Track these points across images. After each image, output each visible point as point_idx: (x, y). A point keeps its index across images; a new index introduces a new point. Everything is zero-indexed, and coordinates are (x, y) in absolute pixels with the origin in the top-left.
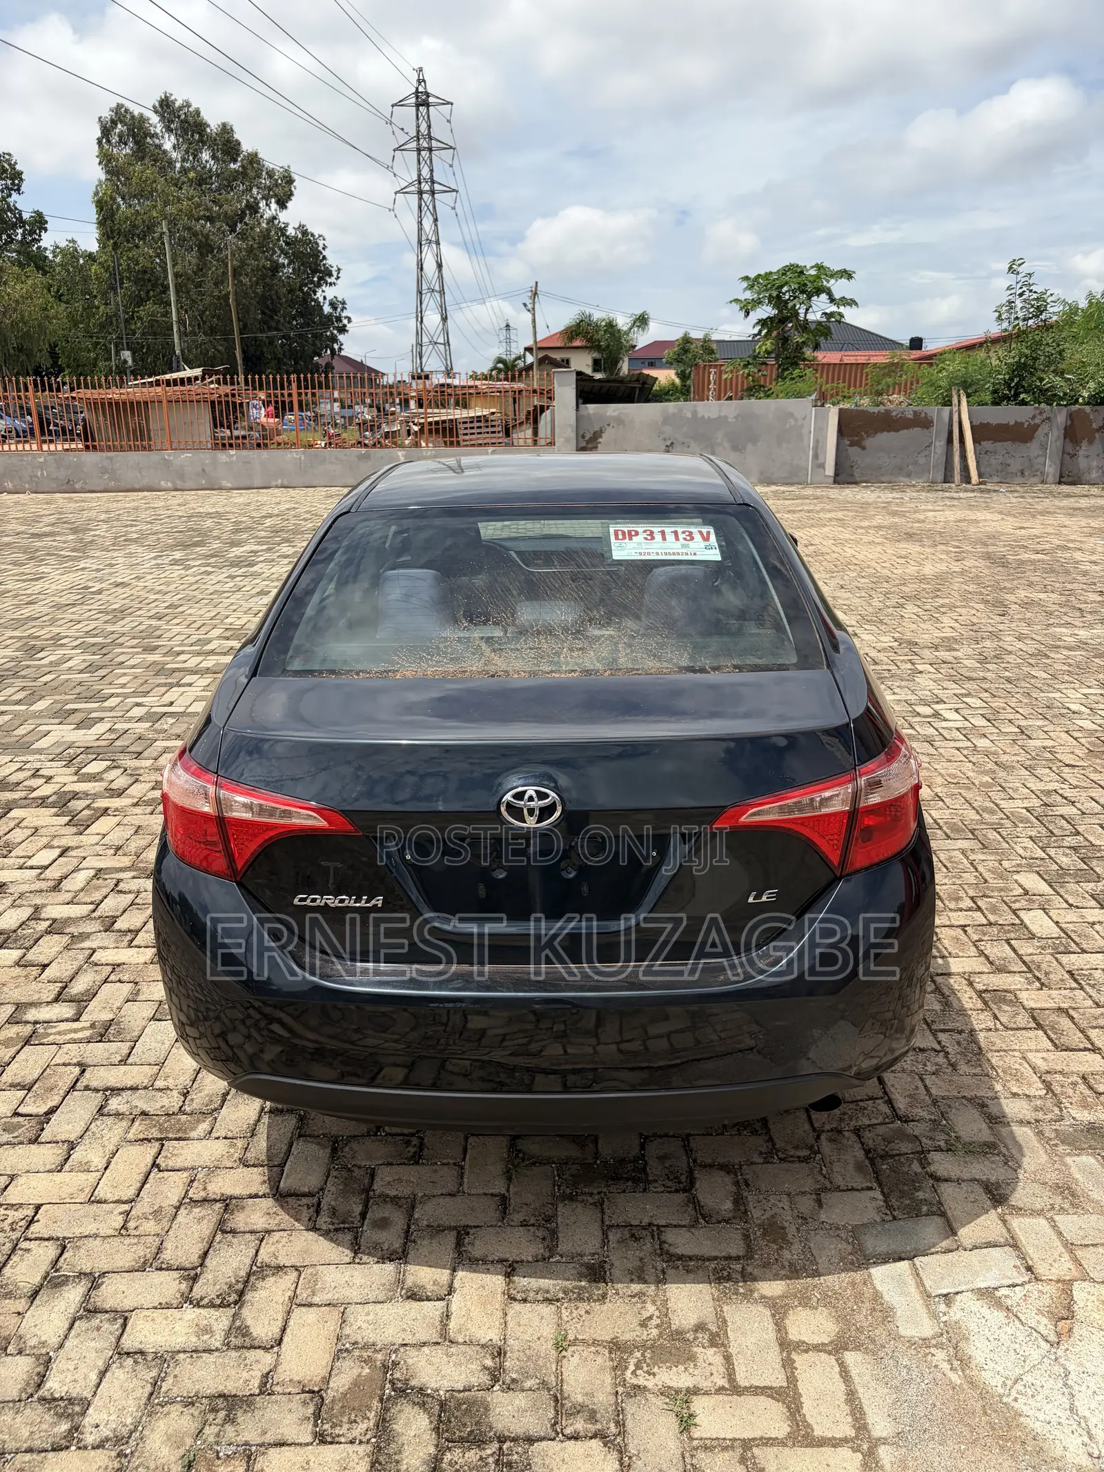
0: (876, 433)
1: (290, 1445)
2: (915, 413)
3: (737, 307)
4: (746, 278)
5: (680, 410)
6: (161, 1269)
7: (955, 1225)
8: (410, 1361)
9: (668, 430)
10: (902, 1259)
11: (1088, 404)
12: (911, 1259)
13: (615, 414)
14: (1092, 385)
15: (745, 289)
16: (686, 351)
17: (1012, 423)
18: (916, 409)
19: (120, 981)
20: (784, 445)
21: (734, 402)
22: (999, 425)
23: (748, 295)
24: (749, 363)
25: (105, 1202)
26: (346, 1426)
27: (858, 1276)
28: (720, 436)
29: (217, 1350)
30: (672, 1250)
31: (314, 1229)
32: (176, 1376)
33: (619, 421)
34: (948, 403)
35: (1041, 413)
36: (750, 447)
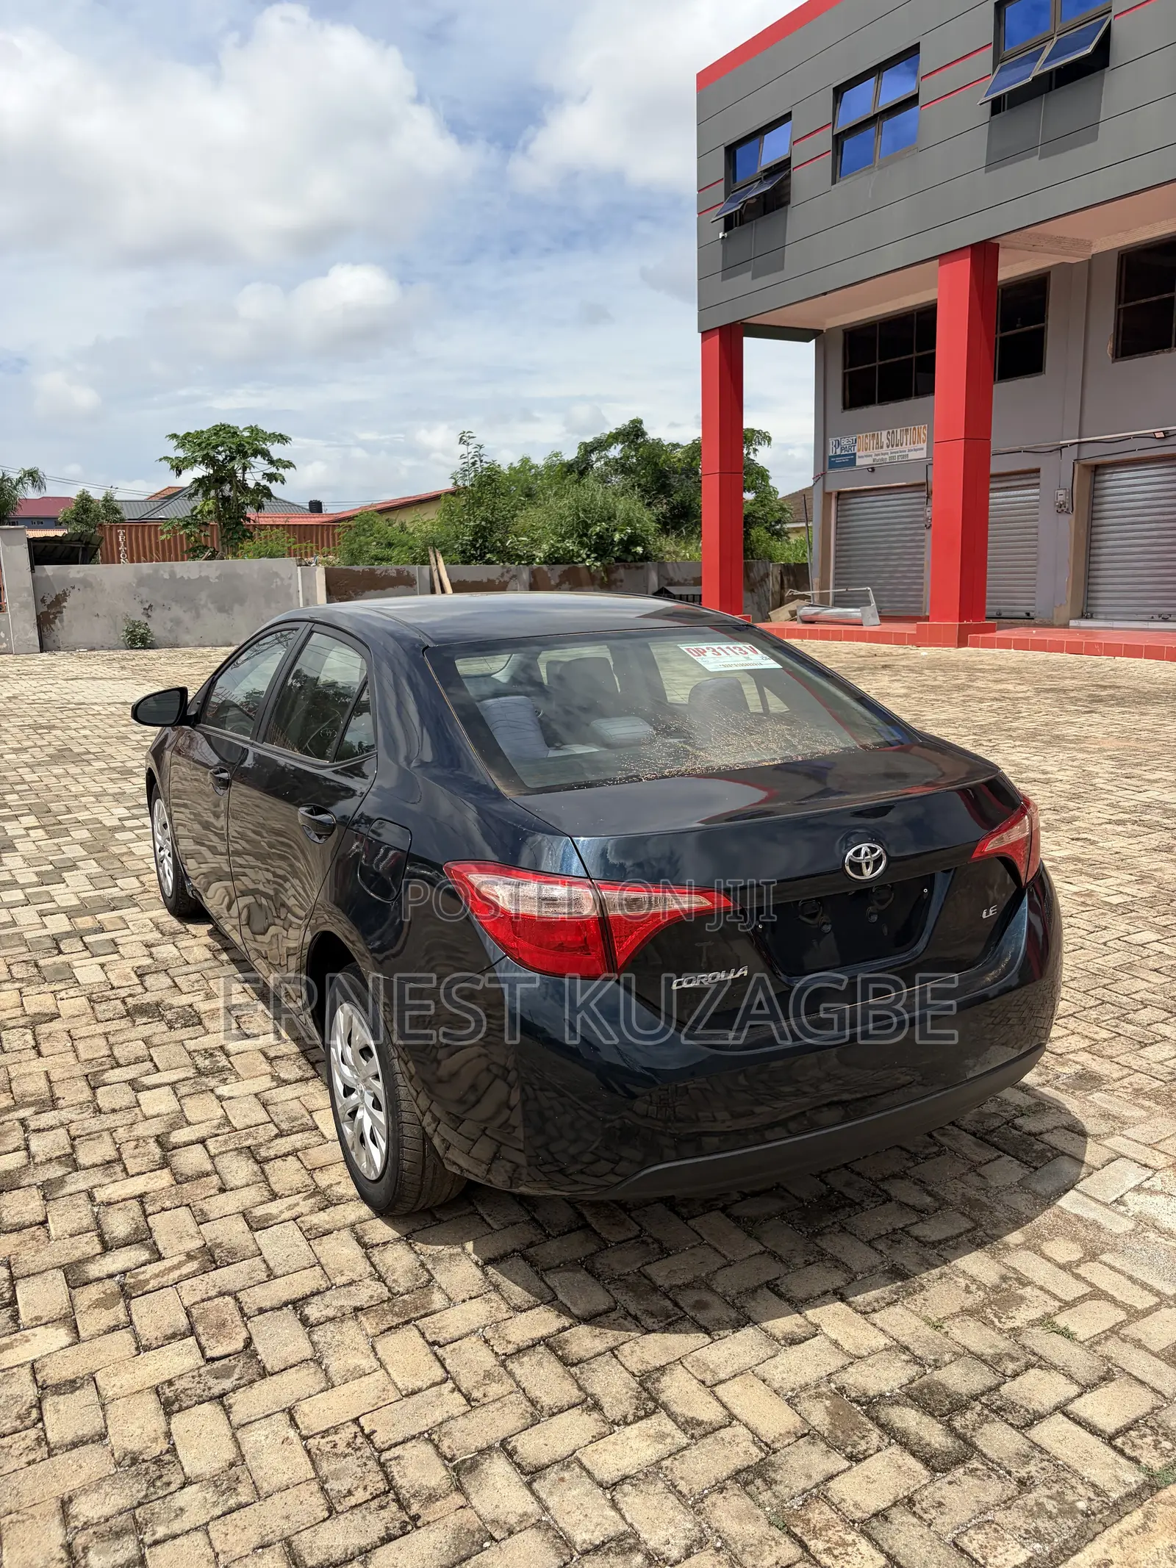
0: (363, 592)
1: (837, 1475)
2: (398, 571)
3: (167, 465)
4: (174, 436)
5: (156, 571)
6: (554, 1414)
7: (1079, 1157)
8: (851, 1381)
9: (144, 592)
10: (1067, 1191)
11: (545, 563)
12: (1072, 1188)
13: (81, 575)
14: (545, 547)
15: (177, 447)
16: (86, 511)
17: (485, 580)
18: (399, 567)
19: (163, 1209)
20: (273, 605)
21: (215, 562)
22: (473, 582)
23: (181, 453)
24: (188, 524)
25: (420, 1390)
26: (863, 1442)
27: (1054, 1210)
28: (203, 596)
29: (689, 1445)
30: (930, 1240)
31: (648, 1332)
32: (682, 1478)
33: (86, 584)
34: (425, 562)
35: (508, 572)
36: (237, 607)
